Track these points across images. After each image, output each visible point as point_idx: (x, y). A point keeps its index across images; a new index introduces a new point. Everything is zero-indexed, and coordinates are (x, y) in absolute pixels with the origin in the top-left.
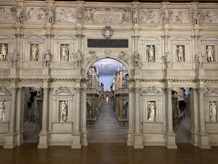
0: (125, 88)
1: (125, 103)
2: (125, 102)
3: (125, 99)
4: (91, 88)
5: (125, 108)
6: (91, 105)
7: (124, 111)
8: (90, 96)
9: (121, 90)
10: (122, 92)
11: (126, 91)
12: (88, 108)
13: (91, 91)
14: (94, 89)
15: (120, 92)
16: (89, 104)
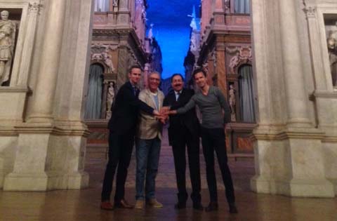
0: (232, 12)
1: (235, 63)
2: (234, 61)
3: (234, 50)
4: (117, 13)
5: (236, 83)
6: (113, 69)
7: (231, 92)
8: (114, 40)
9: (220, 19)
10: (223, 26)
11: (236, 24)
12: (103, 80)
13: (116, 23)
14: (127, 16)
15: (216, 25)
16: (108, 67)
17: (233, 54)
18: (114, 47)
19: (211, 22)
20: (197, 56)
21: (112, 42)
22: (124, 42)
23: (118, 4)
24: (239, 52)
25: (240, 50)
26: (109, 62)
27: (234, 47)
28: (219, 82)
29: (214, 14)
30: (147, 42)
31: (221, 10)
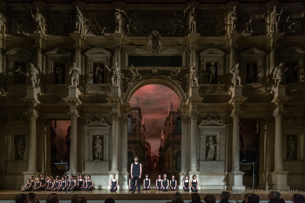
2: (175, 151)
6: (135, 154)
7: (174, 161)
9: (171, 136)
10: (173, 139)
11: (177, 138)
12: (132, 158)
13: (135, 138)
14: (138, 135)
15: (170, 138)
16: (133, 154)
17: (176, 148)
18: (134, 147)
19: (168, 137)
20: (163, 149)
21: (133, 145)
22: (138, 145)
23: (135, 131)
24: (177, 148)
25: (178, 147)
26: (133, 152)
27: (176, 146)
28: (170, 158)
29: (170, 134)
30: (146, 144)
31: (172, 133)
